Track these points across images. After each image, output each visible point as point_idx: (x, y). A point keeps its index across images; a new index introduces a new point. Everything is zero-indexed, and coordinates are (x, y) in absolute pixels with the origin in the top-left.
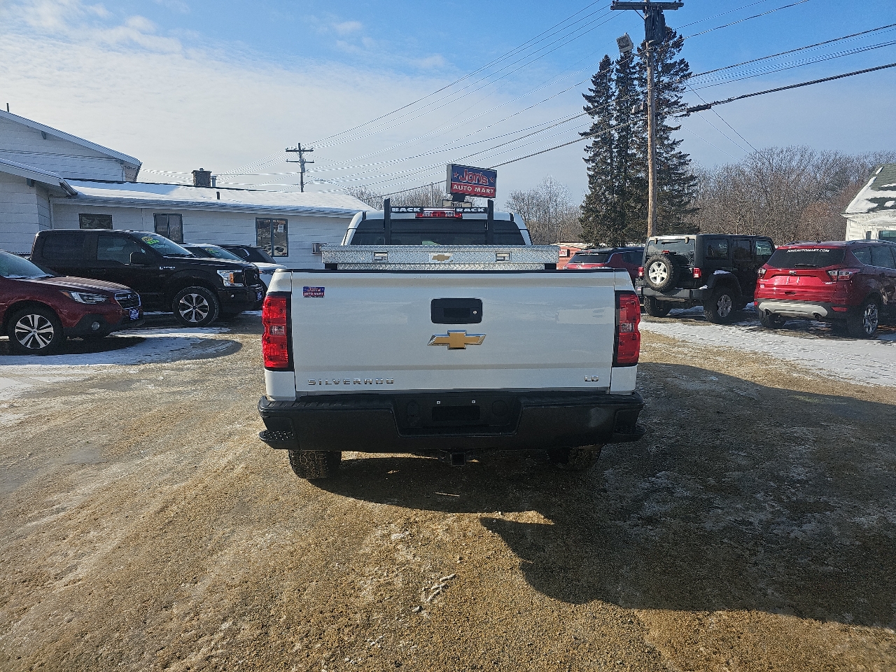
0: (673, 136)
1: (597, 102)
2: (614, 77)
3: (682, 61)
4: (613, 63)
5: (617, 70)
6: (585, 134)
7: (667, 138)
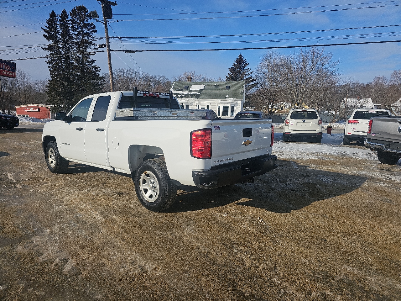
0: (92, 58)
1: (50, 34)
2: (58, 23)
3: (92, 24)
4: (57, 16)
5: (60, 20)
6: (45, 49)
7: (89, 58)
